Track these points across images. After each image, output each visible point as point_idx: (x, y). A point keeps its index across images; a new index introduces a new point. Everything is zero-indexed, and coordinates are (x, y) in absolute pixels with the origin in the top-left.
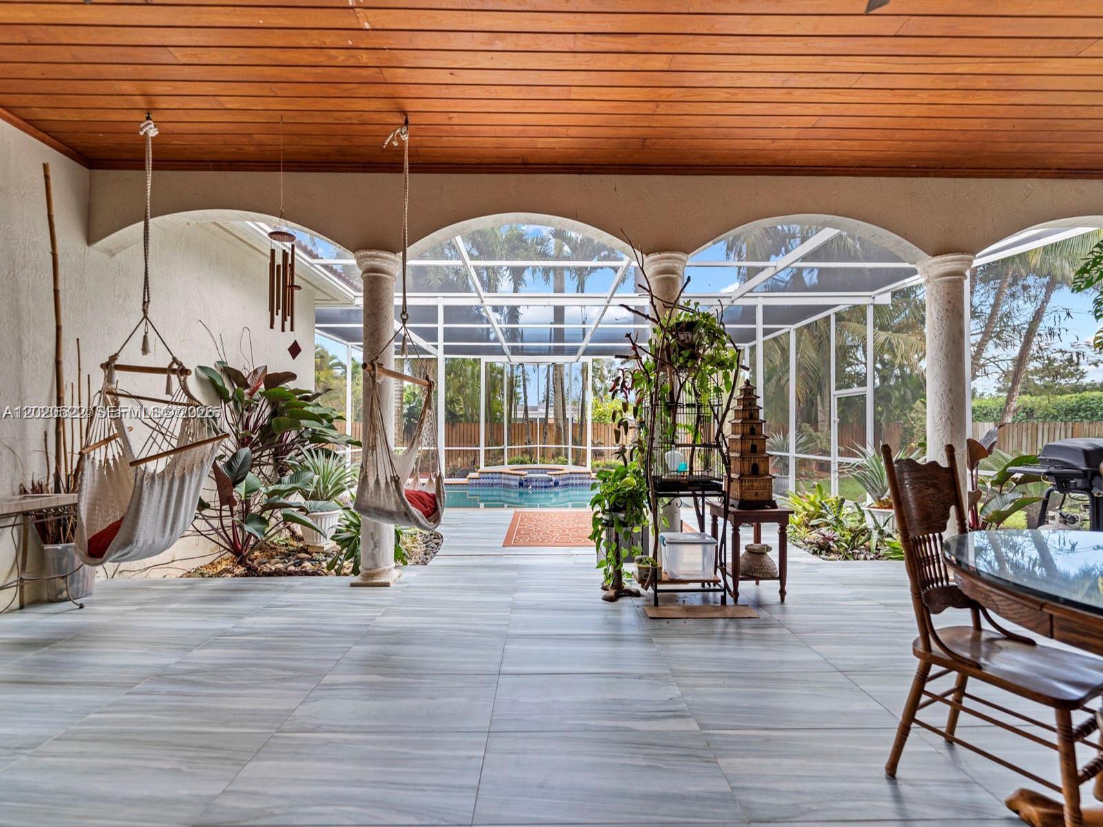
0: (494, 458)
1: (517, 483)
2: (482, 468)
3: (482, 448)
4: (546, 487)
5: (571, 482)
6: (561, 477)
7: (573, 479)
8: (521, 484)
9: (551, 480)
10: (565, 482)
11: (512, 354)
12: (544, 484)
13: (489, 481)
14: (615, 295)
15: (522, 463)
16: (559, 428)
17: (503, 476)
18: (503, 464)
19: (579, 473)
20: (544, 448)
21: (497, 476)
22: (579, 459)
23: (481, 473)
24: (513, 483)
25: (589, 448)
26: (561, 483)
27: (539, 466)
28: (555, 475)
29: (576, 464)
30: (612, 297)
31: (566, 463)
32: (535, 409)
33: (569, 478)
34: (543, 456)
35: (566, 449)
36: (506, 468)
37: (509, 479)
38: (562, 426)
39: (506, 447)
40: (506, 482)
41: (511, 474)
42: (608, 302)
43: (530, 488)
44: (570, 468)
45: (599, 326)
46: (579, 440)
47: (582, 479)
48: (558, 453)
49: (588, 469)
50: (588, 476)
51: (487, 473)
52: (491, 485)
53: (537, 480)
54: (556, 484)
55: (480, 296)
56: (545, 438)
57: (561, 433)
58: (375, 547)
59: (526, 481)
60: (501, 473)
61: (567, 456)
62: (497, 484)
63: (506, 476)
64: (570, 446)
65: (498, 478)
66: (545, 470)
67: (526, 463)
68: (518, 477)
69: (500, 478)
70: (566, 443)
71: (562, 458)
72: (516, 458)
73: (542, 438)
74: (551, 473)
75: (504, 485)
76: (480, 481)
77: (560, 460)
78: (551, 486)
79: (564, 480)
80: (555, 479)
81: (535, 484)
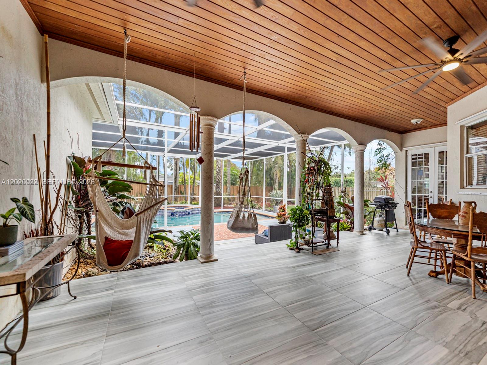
1: (170, 214)
4: (185, 215)
5: (194, 212)
6: (191, 210)
7: (195, 210)
8: (172, 214)
12: (183, 214)
19: (198, 208)
20: (175, 197)
25: (200, 197)
26: (191, 213)
27: (173, 205)
28: (188, 209)
31: (186, 204)
33: (193, 210)
34: (174, 200)
43: (177, 216)
49: (200, 206)
53: (180, 212)
54: (189, 213)
58: (211, 245)
59: (175, 213)
61: (186, 200)
64: (189, 196)
66: (180, 207)
68: (171, 211)
70: (186, 194)
74: (186, 208)
77: (184, 202)
78: (187, 214)
79: (192, 211)
80: (188, 211)
81: (179, 214)
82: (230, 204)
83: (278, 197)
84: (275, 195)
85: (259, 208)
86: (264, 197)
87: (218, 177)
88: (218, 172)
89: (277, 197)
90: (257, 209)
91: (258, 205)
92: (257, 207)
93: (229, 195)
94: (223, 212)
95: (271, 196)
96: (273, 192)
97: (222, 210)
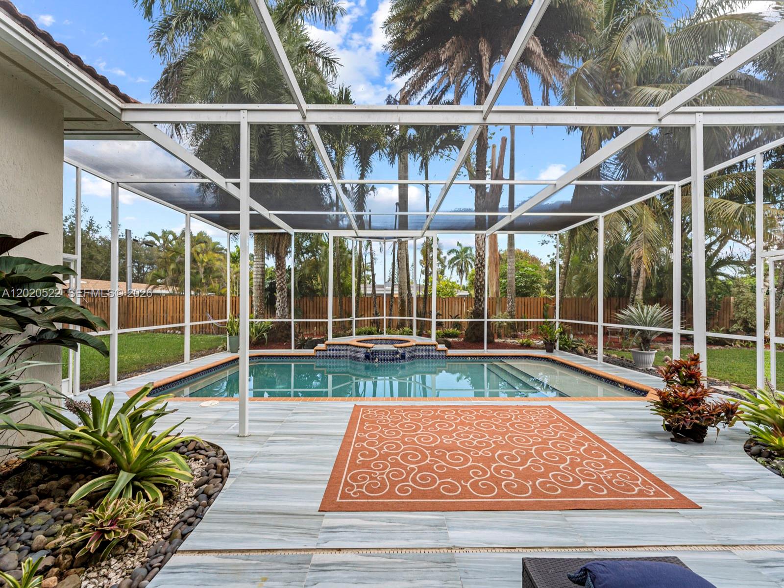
0: (342, 330)
1: (363, 356)
2: (331, 340)
3: (330, 320)
4: (393, 360)
5: (417, 353)
6: (408, 349)
7: (419, 350)
8: (367, 357)
9: (397, 353)
10: (411, 355)
11: (359, 229)
12: (390, 357)
13: (335, 353)
14: (494, 108)
15: (370, 333)
16: (403, 301)
17: (349, 348)
18: (352, 335)
19: (425, 345)
20: (390, 319)
21: (344, 348)
22: (423, 330)
23: (328, 345)
24: (359, 355)
25: (434, 320)
26: (407, 355)
27: (385, 336)
28: (401, 347)
29: (420, 334)
30: (490, 111)
31: (411, 334)
32: (382, 287)
33: (415, 350)
34: (389, 326)
35: (411, 320)
36: (353, 340)
37: (356, 352)
38: (406, 299)
39: (354, 318)
40: (353, 354)
41: (357, 346)
42: (485, 119)
43: (377, 361)
44: (415, 339)
45: (437, 213)
46: (424, 312)
47: (427, 350)
48: (402, 324)
49: (433, 340)
50: (434, 348)
51: (334, 345)
52: (338, 357)
53: (384, 352)
54: (403, 357)
55: (300, 110)
56: (391, 310)
57: (405, 305)
59: (372, 354)
60: (348, 345)
61: (411, 327)
62: (344, 356)
63: (353, 348)
64: (415, 318)
65: (345, 350)
66: (392, 342)
67: (373, 334)
68: (364, 350)
69: (347, 350)
70: (411, 315)
71: (407, 329)
72: (363, 329)
73: (388, 310)
74: (398, 344)
75: (351, 357)
76: (327, 353)
77: (404, 331)
78: (398, 359)
79: (409, 352)
80: (400, 351)
81: (382, 357)
82: (515, 337)
83: (651, 325)
84: (639, 317)
85: (586, 351)
86: (600, 323)
87: (478, 277)
88: (479, 265)
89: (645, 324)
90: (580, 354)
91: (585, 344)
92: (579, 348)
93: (512, 317)
94: (484, 357)
95: (622, 322)
96: (633, 309)
97: (486, 352)
